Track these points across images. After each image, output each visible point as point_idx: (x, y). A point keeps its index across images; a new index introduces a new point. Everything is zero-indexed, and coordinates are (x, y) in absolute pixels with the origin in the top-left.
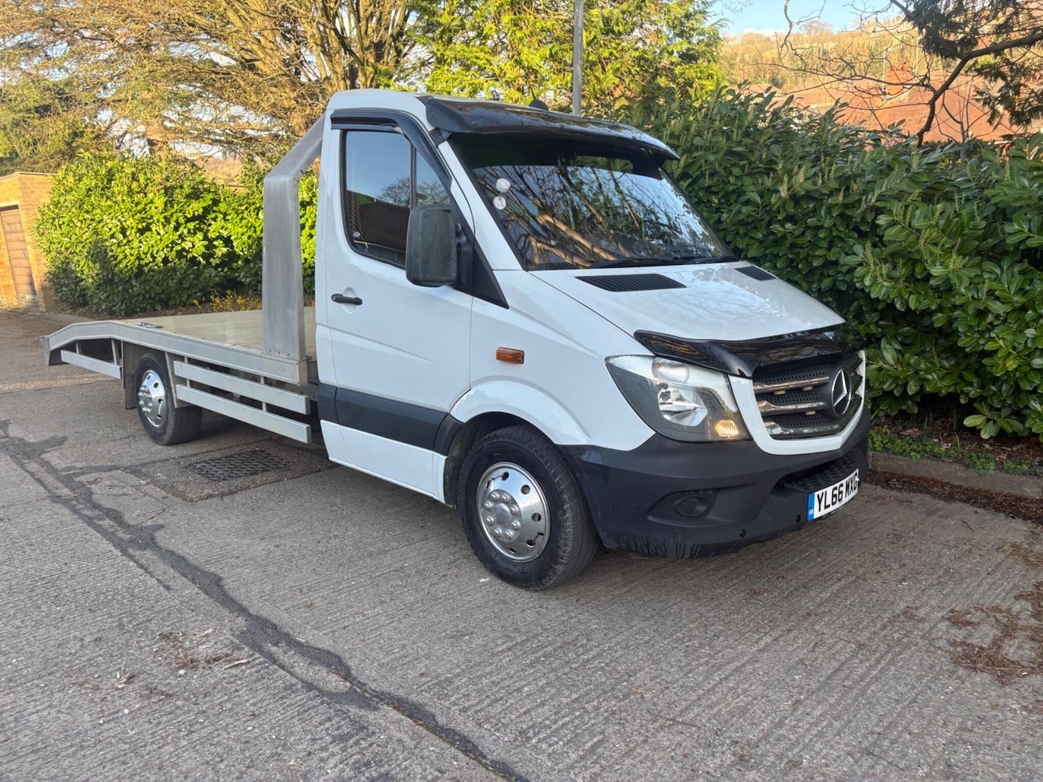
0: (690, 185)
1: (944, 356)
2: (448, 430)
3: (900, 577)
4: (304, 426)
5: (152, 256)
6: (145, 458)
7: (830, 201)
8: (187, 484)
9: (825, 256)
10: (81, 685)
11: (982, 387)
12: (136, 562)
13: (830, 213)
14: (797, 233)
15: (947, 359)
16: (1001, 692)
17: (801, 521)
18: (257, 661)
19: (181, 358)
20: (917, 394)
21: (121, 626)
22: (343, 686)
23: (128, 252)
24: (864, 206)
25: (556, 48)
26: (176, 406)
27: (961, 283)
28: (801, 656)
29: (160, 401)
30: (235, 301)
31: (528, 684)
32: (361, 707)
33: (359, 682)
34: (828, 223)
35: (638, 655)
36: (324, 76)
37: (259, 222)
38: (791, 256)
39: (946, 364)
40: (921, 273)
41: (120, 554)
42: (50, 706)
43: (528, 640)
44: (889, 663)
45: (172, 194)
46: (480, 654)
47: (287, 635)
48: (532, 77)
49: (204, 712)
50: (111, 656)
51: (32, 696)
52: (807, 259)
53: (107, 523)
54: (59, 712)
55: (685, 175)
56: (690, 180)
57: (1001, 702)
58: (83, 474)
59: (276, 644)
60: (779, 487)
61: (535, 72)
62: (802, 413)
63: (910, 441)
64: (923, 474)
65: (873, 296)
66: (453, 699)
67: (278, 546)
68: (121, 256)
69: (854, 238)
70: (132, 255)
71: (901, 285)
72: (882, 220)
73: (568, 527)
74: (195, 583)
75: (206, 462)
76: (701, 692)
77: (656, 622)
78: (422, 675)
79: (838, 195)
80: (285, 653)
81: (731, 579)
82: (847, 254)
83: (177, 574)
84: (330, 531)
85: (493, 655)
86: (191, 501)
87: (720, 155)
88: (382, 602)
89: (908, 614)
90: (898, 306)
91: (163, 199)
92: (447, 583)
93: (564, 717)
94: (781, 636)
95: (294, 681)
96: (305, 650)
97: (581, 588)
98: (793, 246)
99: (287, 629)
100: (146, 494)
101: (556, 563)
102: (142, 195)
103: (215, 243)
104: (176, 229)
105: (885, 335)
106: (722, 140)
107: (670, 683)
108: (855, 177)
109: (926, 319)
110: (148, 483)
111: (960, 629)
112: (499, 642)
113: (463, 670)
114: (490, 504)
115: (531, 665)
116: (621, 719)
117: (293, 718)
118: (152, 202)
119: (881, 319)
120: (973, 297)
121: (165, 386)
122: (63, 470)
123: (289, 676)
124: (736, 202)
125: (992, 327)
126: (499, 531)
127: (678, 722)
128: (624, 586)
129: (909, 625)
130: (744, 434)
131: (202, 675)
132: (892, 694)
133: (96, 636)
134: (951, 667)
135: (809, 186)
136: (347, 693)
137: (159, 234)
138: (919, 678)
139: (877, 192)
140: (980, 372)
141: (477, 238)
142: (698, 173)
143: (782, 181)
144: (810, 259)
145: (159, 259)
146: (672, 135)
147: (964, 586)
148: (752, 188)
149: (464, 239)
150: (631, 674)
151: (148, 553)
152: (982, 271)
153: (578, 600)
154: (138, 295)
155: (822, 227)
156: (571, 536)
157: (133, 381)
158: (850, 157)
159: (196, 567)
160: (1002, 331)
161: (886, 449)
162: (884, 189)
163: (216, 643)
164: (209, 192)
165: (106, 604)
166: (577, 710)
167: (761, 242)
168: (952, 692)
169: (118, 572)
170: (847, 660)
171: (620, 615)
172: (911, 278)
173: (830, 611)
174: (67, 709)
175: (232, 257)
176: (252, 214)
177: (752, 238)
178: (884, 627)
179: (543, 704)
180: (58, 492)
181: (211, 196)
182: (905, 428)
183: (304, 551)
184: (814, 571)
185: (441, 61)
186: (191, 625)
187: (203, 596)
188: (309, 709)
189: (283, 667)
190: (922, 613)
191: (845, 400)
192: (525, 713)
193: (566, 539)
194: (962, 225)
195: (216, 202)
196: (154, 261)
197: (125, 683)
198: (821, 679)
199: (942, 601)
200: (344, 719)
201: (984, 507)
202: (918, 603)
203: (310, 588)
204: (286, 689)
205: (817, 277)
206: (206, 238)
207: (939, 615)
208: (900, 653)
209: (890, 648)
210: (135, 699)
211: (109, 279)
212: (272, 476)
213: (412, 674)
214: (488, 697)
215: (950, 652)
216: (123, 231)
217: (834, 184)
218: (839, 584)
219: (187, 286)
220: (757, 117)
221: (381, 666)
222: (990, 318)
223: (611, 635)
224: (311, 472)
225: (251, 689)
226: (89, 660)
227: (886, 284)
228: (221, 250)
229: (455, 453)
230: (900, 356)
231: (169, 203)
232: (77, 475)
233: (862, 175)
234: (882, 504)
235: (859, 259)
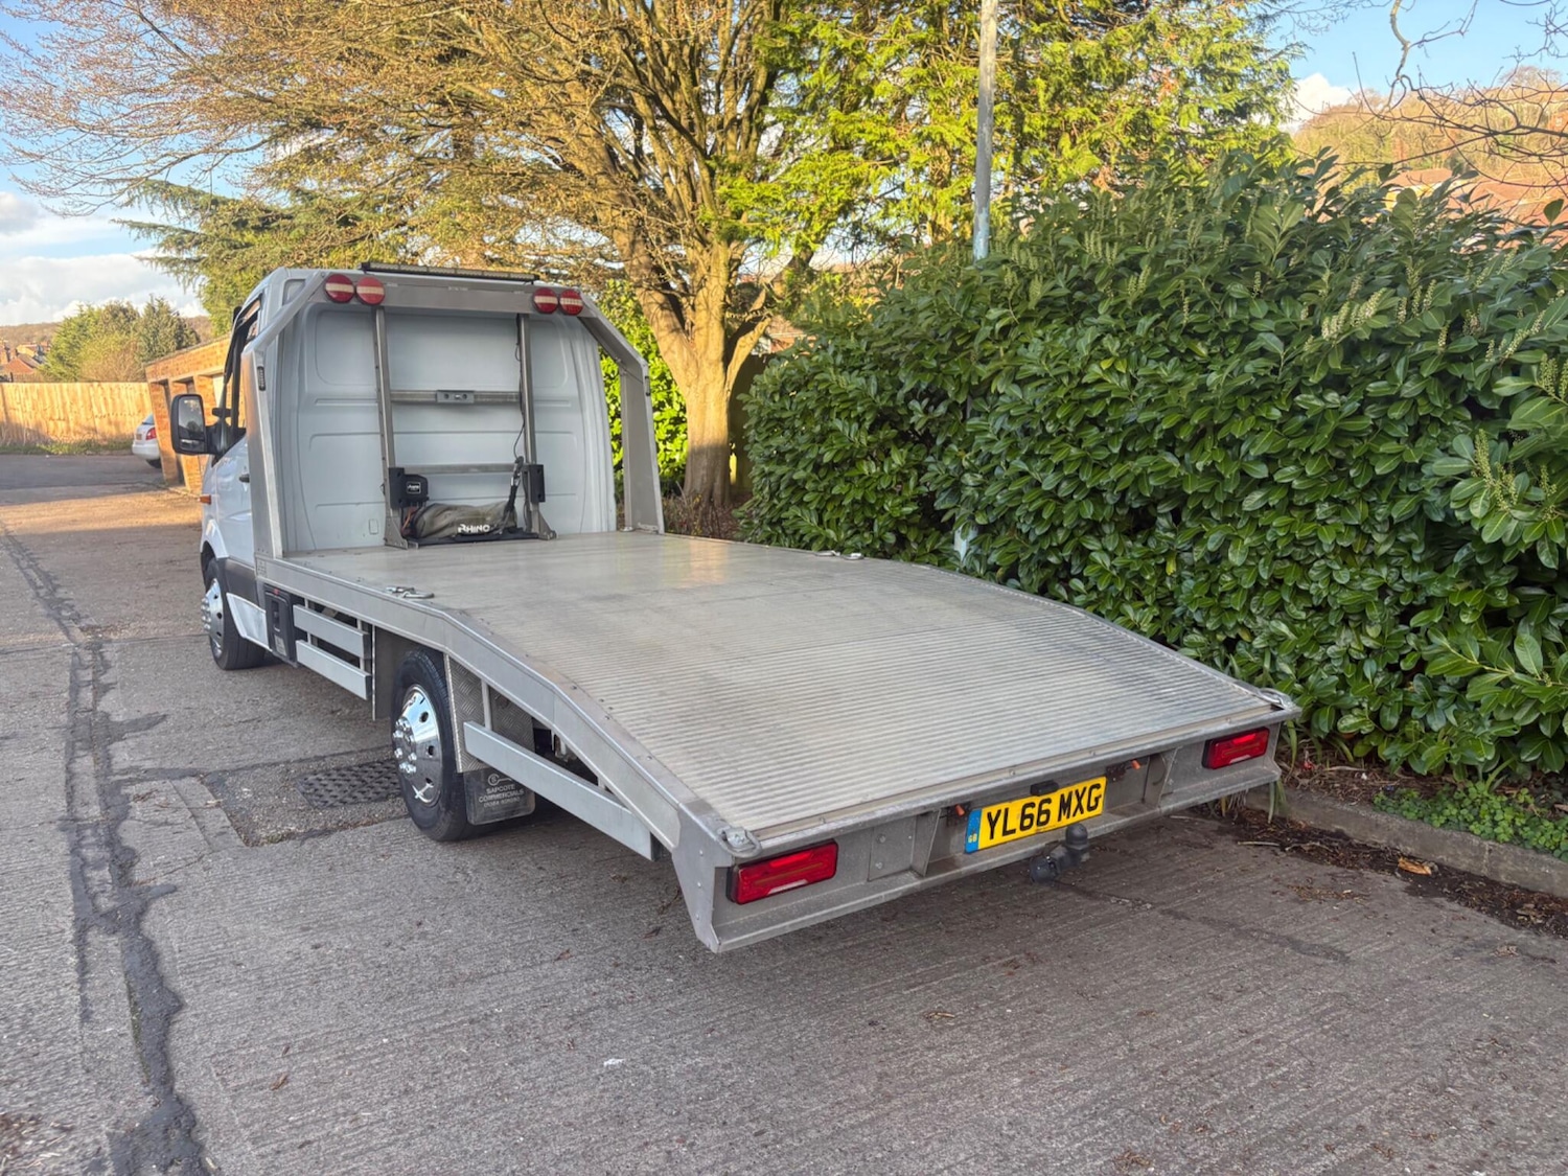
0: (1156, 323)
9: (1399, 454)
13: (1416, 370)
14: (1348, 409)
24: (1490, 359)
38: (1337, 454)
52: (1366, 460)
55: (1146, 306)
56: (1157, 315)
65: (1488, 538)
69: (1465, 422)
71: (1549, 516)
79: (1435, 338)
82: (1441, 454)
87: (1213, 267)
90: (1543, 558)
98: (1339, 434)
105: (1527, 614)
108: (1475, 301)
124: (1238, 351)
135: (1382, 322)
139: (1520, 334)
142: (1171, 301)
144: (1372, 460)
148: (1269, 325)
155: (1397, 398)
161: (1520, 840)
162: (1535, 329)
167: (1280, 427)
177: (1260, 418)
205: (1386, 494)
217: (1431, 319)
227: (1518, 514)
233: (1489, 297)
234: (1488, 960)
235: (1463, 465)
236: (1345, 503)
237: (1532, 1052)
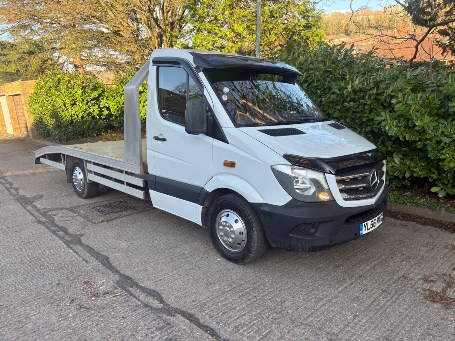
0: (308, 85)
1: (422, 160)
2: (203, 196)
3: (401, 260)
4: (142, 192)
5: (77, 115)
6: (76, 204)
7: (370, 92)
8: (93, 216)
9: (368, 117)
10: (52, 304)
11: (439, 174)
12: (73, 250)
13: (370, 97)
14: (355, 106)
15: (423, 162)
16: (446, 312)
17: (357, 235)
18: (124, 294)
19: (90, 162)
20: (410, 177)
21: (68, 278)
22: (160, 306)
23: (67, 114)
24: (385, 95)
25: (249, 24)
26: (88, 182)
27: (429, 129)
28: (357, 295)
29: (81, 180)
30: (112, 134)
31: (238, 306)
32: (168, 315)
33: (167, 304)
34: (369, 102)
35: (286, 294)
36: (149, 37)
37: (122, 100)
38: (353, 117)
39: (423, 164)
40: (411, 124)
41: (66, 247)
42: (39, 313)
43: (238, 286)
44: (396, 299)
45: (85, 89)
46: (218, 292)
47: (136, 283)
48: (239, 37)
49: (103, 316)
50: (64, 291)
51: (32, 308)
52: (360, 118)
53: (61, 233)
54: (43, 315)
55: (305, 81)
56: (308, 83)
57: (446, 316)
58: (50, 211)
59: (132, 287)
60: (347, 221)
61: (240, 34)
62: (357, 189)
63: (407, 198)
64: (412, 213)
65: (389, 134)
66: (206, 312)
67: (131, 244)
68: (64, 116)
69: (381, 109)
70: (68, 115)
71: (402, 129)
72: (394, 101)
73: (255, 238)
74: (98, 260)
75: (101, 206)
76: (313, 311)
77: (293, 279)
78: (193, 301)
79: (374, 90)
80: (136, 291)
81: (326, 260)
82: (378, 116)
83: (90, 256)
84: (153, 237)
85: (223, 293)
86: (95, 223)
87: (321, 73)
88: (176, 269)
89: (405, 277)
90: (401, 139)
91: (81, 91)
92: (203, 261)
93: (254, 321)
94: (348, 286)
95: (140, 303)
96: (143, 289)
97: (261, 264)
98: (354, 112)
99: (136, 280)
100: (76, 220)
101: (250, 253)
102: (72, 89)
103: (103, 109)
104: (87, 104)
105: (395, 151)
106: (322, 66)
107: (300, 306)
108: (381, 81)
109: (414, 144)
110: (77, 216)
111: (428, 283)
112: (226, 287)
113: (211, 299)
114: (221, 227)
115: (240, 298)
116: (278, 322)
117: (139, 319)
118: (76, 92)
119: (394, 144)
120: (435, 135)
121: (83, 174)
122: (42, 209)
123: (137, 301)
124: (328, 93)
125: (443, 148)
126: (225, 239)
127: (303, 324)
128: (280, 263)
129: (405, 282)
130: (332, 199)
131: (101, 300)
132: (397, 313)
133: (57, 282)
134: (424, 301)
135: (361, 86)
136: (162, 308)
137: (79, 106)
138: (409, 306)
139: (391, 88)
140: (438, 168)
141: (215, 113)
142: (311, 80)
143: (349, 84)
144: (361, 118)
145: (80, 117)
146: (300, 64)
147: (430, 264)
148: (335, 87)
149: (209, 114)
150: (282, 302)
151: (78, 246)
152: (439, 123)
153: (259, 269)
154: (71, 132)
155: (366, 104)
156: (256, 242)
157: (70, 171)
158: (379, 72)
159: (98, 253)
160: (448, 150)
161: (396, 202)
162: (394, 87)
163: (107, 286)
164: (100, 87)
165: (61, 269)
166: (260, 318)
167: (339, 111)
168: (424, 312)
169: (66, 255)
170: (378, 297)
171: (278, 276)
172: (407, 127)
173: (370, 275)
174: (46, 314)
175: (110, 115)
176: (119, 96)
177: (335, 109)
178: (394, 283)
179: (245, 315)
180: (40, 219)
181: (101, 89)
182: (404, 192)
183: (143, 246)
184: (363, 257)
185: (199, 30)
186: (97, 278)
187: (101, 265)
188: (146, 315)
189: (135, 297)
190: (411, 276)
191: (376, 183)
192: (237, 319)
193: (254, 243)
194: (430, 102)
195: (103, 92)
196: (78, 117)
197: (70, 303)
198: (366, 306)
199: (420, 270)
200: (161, 320)
201: (440, 228)
202: (409, 272)
203: (145, 262)
204: (136, 306)
205: (364, 126)
206: (99, 107)
207: (419, 277)
208: (401, 294)
209: (396, 292)
210: (74, 310)
211: (59, 125)
212: (129, 212)
213: (189, 301)
214: (221, 311)
215: (423, 294)
216: (65, 105)
217: (372, 85)
218: (374, 263)
219: (91, 128)
220: (338, 55)
221: (176, 297)
222: (442, 144)
223: (274, 284)
224: (145, 211)
225: (122, 306)
226: (55, 293)
227: (395, 129)
228: (106, 112)
229: (206, 205)
230: (402, 161)
231: (84, 93)
232: (48, 212)
233: (385, 81)
234: (394, 226)
235: (383, 118)
236: (355, 128)
237: (408, 242)
